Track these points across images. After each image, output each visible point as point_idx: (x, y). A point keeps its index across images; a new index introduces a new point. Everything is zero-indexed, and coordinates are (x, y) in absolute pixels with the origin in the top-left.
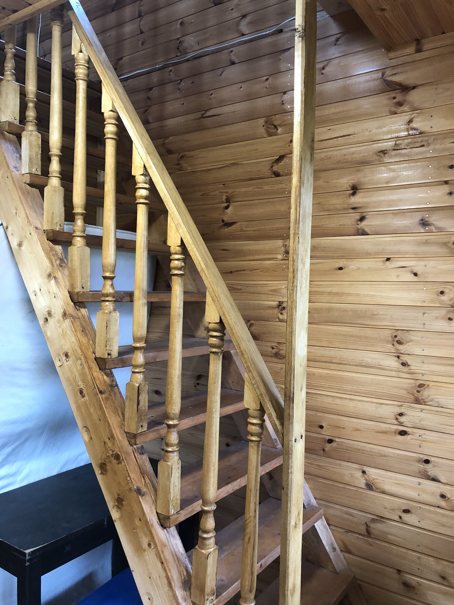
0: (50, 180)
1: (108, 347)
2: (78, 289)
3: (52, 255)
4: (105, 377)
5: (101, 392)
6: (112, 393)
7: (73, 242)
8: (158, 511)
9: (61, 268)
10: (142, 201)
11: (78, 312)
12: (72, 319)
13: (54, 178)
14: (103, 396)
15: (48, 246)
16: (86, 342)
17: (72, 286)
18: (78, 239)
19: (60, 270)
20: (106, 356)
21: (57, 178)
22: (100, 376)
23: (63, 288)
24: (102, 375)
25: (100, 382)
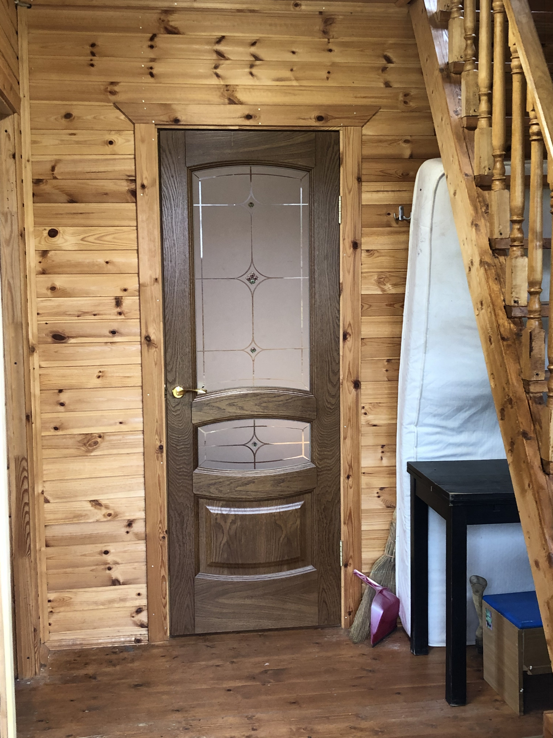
0: (479, 122)
1: (514, 294)
2: (496, 235)
3: (479, 201)
4: (512, 325)
5: (503, 339)
6: (516, 342)
7: (493, 186)
8: (543, 457)
9: (485, 215)
10: (535, 138)
11: (496, 261)
12: (486, 267)
13: (483, 119)
14: (505, 343)
15: (476, 193)
16: (498, 289)
17: (492, 232)
18: (497, 183)
19: (484, 217)
20: (513, 303)
21: (485, 119)
22: (506, 324)
23: (484, 236)
24: (509, 323)
25: (505, 329)
